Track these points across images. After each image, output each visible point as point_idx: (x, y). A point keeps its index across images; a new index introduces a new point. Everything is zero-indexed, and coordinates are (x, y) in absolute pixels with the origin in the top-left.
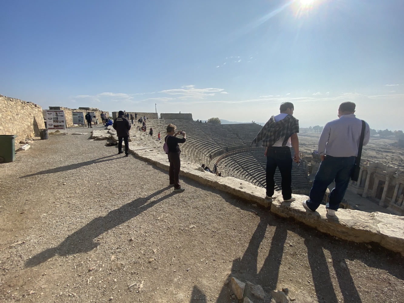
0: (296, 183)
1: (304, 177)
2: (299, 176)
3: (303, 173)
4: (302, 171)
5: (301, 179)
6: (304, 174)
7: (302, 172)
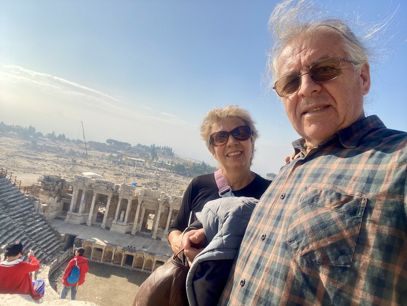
0: (45, 247)
1: (48, 231)
2: (41, 230)
3: (44, 222)
4: (41, 219)
5: (46, 237)
6: (45, 224)
7: (41, 221)
